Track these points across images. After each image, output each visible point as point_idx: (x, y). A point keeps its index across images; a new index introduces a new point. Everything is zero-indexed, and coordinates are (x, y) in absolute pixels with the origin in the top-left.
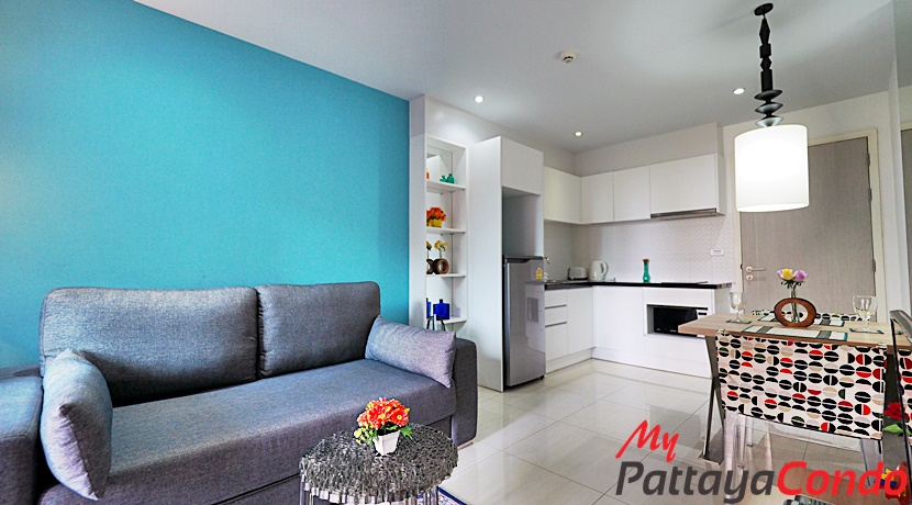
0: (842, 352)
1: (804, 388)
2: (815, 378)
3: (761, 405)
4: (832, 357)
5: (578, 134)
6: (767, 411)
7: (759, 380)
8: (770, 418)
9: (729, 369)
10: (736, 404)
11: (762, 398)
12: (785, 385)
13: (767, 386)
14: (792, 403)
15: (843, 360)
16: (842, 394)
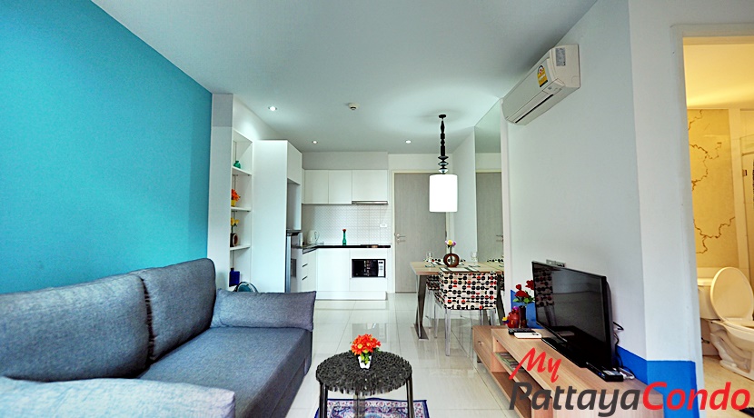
0: (486, 276)
1: (474, 293)
2: (478, 288)
3: (460, 304)
4: (483, 278)
5: (315, 142)
6: (462, 306)
7: (459, 292)
8: (463, 308)
9: (448, 289)
10: (450, 305)
11: (461, 300)
12: (468, 293)
13: (463, 295)
14: (471, 300)
15: (486, 280)
16: (486, 293)
